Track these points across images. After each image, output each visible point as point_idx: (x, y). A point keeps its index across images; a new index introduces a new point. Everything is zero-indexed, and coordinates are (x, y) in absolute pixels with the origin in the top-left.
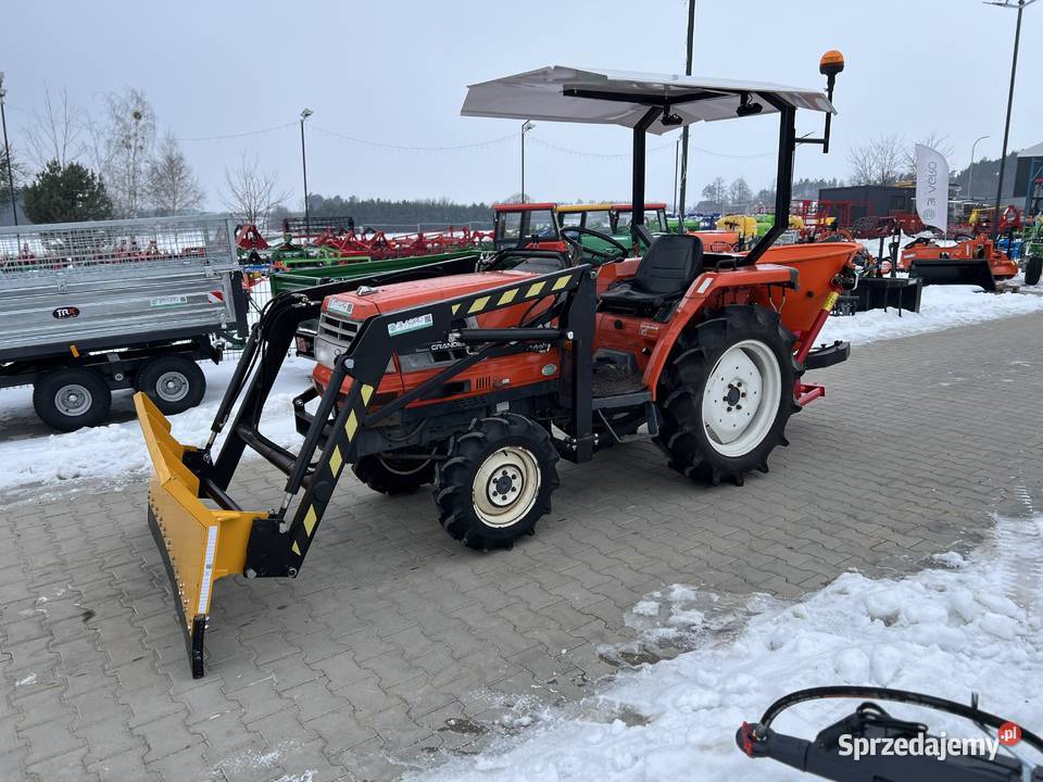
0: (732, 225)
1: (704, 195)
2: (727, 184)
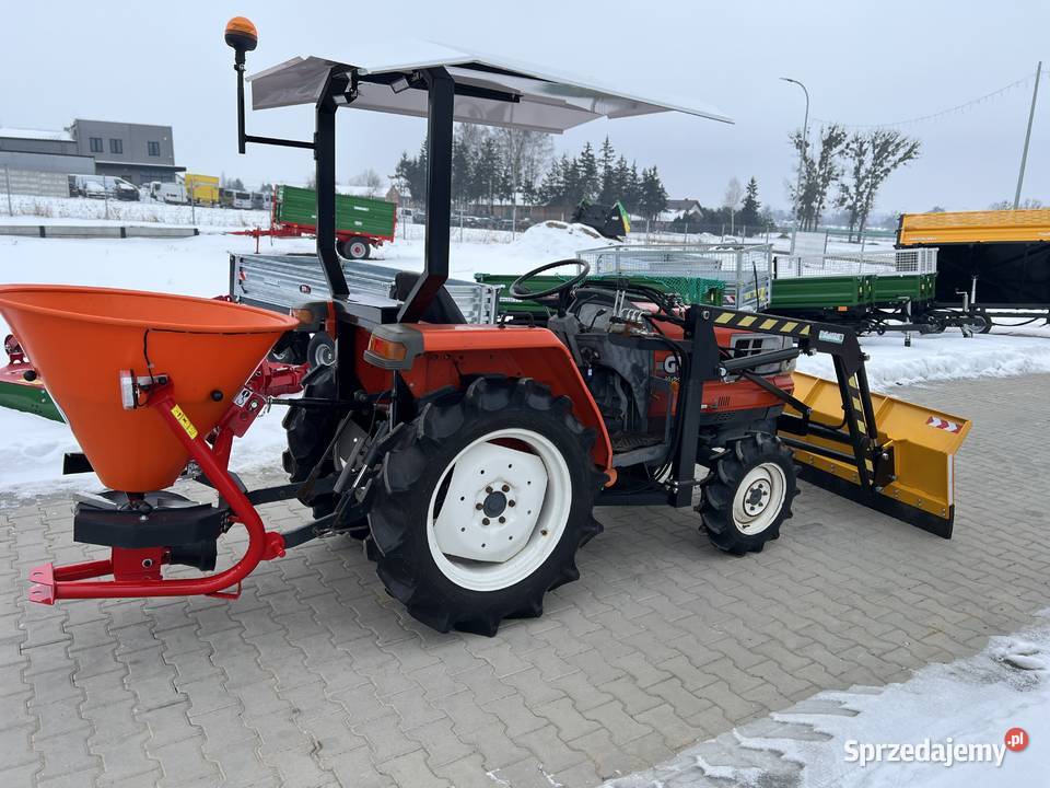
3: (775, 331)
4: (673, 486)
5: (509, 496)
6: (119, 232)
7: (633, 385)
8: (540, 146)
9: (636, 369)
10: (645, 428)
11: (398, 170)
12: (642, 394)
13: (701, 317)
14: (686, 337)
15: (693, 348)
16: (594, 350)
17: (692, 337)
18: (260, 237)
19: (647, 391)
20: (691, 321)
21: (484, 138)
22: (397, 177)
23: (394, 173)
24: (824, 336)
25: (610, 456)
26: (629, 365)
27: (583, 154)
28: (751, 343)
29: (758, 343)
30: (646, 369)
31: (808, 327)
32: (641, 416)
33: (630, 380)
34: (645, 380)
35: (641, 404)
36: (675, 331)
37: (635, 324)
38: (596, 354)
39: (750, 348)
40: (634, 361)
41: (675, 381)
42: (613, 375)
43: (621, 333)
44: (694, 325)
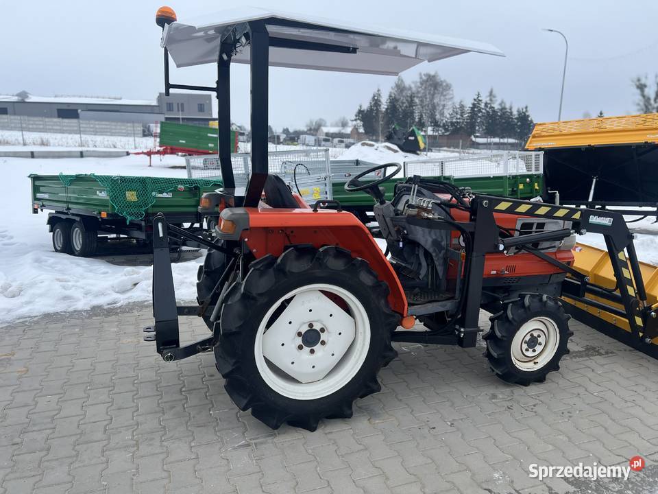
3: (549, 215)
4: (461, 332)
5: (323, 337)
6: (79, 154)
7: (434, 254)
8: (445, 95)
9: (436, 243)
10: (444, 286)
11: (356, 116)
12: (441, 261)
13: (482, 205)
14: (471, 220)
15: (475, 228)
16: (404, 228)
17: (474, 220)
18: (152, 156)
19: (445, 260)
20: (474, 208)
21: (410, 92)
22: (356, 120)
23: (354, 118)
24: (594, 219)
25: (406, 307)
26: (430, 240)
27: (475, 100)
28: (535, 226)
29: (541, 226)
30: (444, 243)
31: (579, 212)
32: (441, 278)
33: (431, 250)
34: (443, 252)
35: (440, 269)
36: (462, 216)
37: (425, 210)
38: (405, 232)
39: (534, 229)
40: (434, 237)
41: (463, 252)
42: (419, 247)
43: (414, 216)
44: (476, 211)
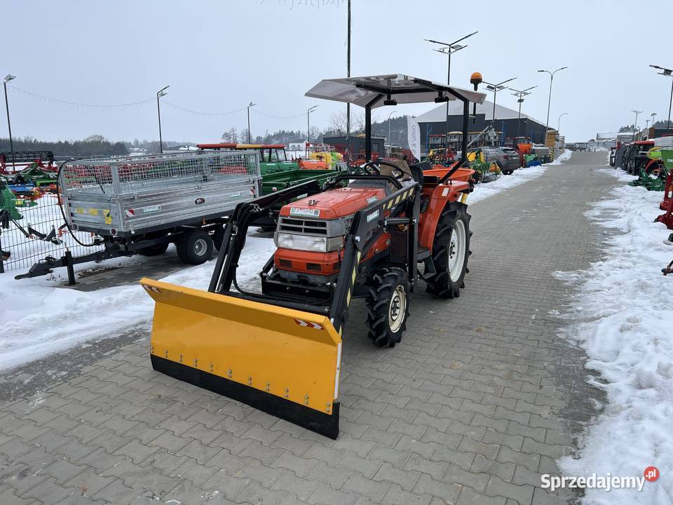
0: (321, 158)
1: (223, 138)
2: (239, 132)
